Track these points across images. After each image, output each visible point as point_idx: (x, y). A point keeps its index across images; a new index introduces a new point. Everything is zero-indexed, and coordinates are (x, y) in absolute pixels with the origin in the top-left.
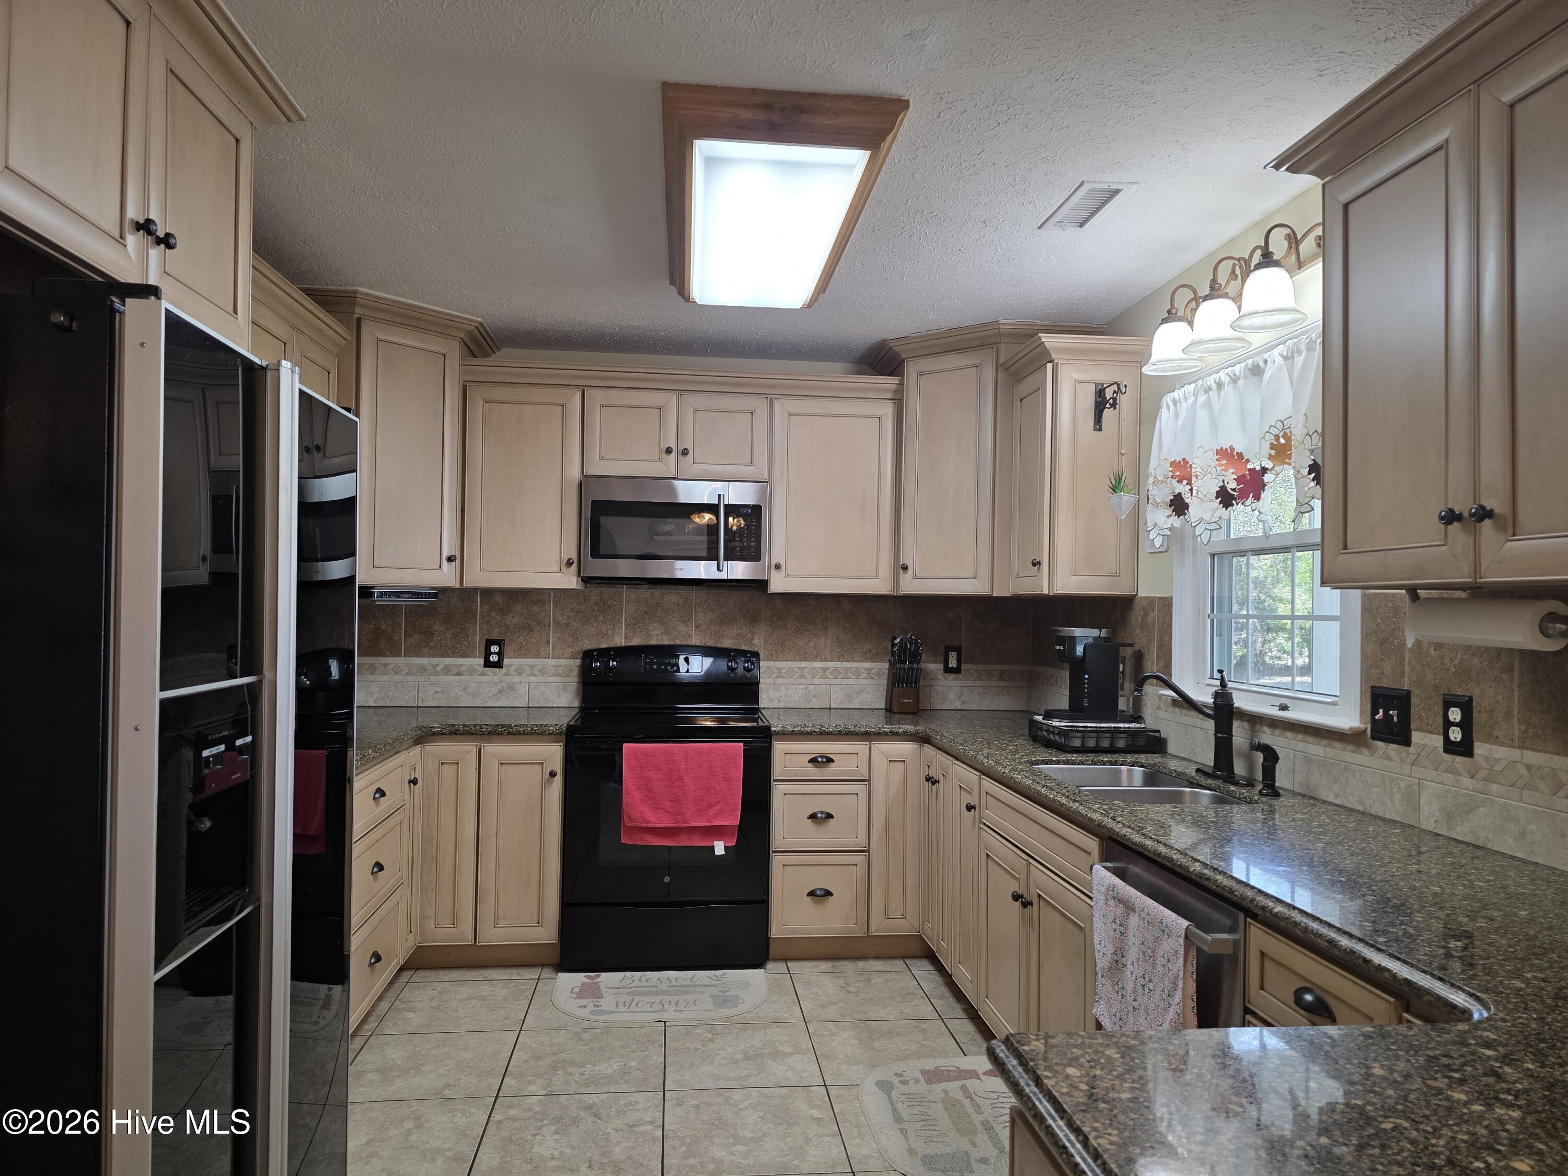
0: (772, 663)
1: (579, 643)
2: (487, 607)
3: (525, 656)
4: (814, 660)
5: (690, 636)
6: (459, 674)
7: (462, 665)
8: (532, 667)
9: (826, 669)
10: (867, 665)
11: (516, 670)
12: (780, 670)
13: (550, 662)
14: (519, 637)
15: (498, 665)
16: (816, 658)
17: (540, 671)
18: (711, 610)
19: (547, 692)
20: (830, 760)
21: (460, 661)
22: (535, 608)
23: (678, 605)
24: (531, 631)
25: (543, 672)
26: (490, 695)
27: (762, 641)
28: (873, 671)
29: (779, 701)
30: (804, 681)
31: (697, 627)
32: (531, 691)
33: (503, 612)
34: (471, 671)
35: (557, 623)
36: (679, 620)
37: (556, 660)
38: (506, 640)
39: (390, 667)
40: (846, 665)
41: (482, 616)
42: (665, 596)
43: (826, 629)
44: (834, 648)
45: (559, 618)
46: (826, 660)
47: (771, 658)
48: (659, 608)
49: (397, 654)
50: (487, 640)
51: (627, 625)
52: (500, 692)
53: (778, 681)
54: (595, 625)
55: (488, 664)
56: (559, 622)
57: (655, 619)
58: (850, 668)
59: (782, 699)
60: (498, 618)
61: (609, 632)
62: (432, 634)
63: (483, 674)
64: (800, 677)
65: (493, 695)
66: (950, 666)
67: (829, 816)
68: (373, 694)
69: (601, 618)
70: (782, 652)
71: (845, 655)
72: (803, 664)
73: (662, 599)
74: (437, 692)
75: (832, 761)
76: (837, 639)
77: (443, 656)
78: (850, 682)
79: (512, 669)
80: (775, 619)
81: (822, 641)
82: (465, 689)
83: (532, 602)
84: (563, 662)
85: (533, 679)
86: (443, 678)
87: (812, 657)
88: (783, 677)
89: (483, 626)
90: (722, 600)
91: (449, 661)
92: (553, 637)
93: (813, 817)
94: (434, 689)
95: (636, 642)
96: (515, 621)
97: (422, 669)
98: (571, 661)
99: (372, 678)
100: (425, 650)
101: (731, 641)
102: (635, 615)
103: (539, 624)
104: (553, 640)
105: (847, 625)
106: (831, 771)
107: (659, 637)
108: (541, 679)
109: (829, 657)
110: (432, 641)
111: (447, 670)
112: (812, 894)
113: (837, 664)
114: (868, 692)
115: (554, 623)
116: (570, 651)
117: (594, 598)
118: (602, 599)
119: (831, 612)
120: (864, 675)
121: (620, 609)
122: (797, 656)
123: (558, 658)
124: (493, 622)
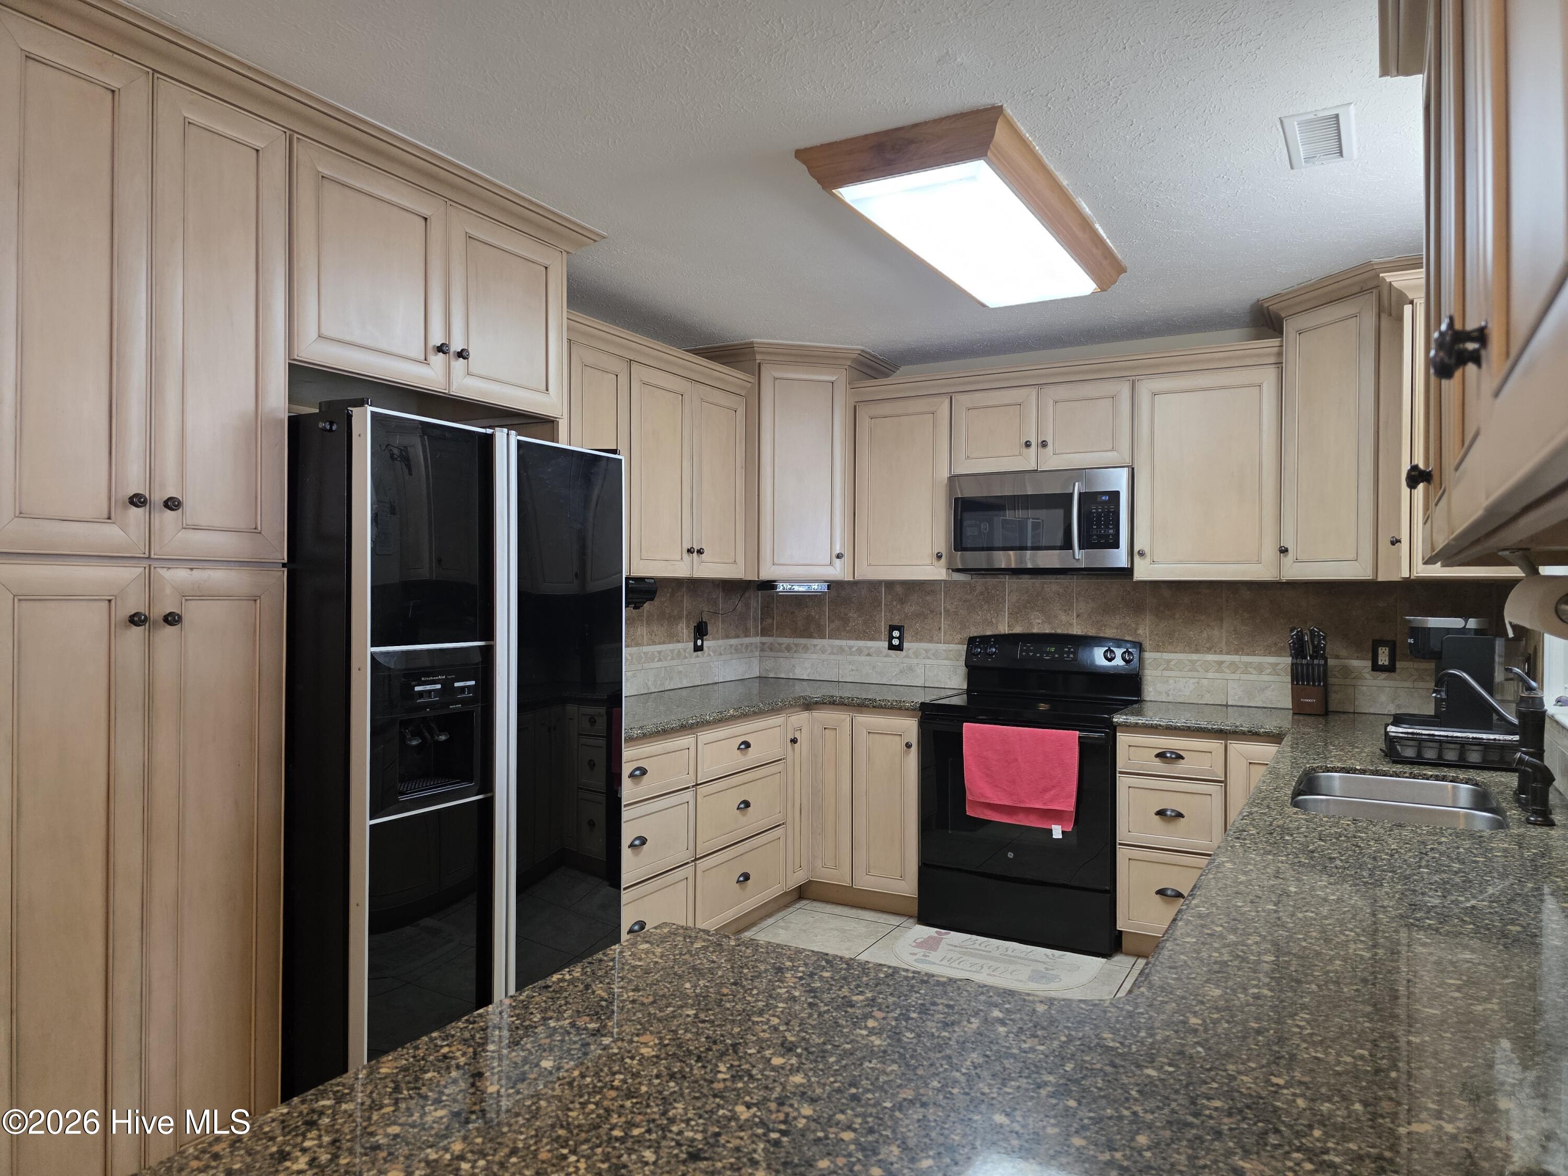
0: (1159, 654)
1: (966, 630)
2: (890, 597)
3: (921, 640)
4: (1208, 653)
5: (1071, 624)
6: (869, 655)
7: (871, 648)
8: (926, 651)
9: (1222, 662)
10: (1272, 659)
11: (915, 653)
12: (1167, 661)
13: (942, 647)
14: (916, 624)
15: (899, 648)
16: (1209, 650)
17: (934, 654)
18: (1093, 599)
19: (940, 674)
20: (1180, 757)
21: (869, 644)
22: (928, 598)
23: (1059, 594)
24: (925, 618)
25: (936, 655)
26: (894, 674)
27: (1148, 631)
29: (1168, 695)
30: (1195, 674)
31: (1078, 616)
32: (926, 673)
33: (902, 601)
34: (878, 652)
35: (947, 611)
36: (1061, 609)
37: (947, 645)
38: (906, 626)
39: (818, 647)
40: (1246, 659)
41: (886, 605)
42: (1046, 585)
43: (1221, 620)
44: (1231, 640)
45: (949, 607)
46: (1221, 652)
47: (1157, 649)
48: (1040, 598)
49: (823, 637)
50: (890, 625)
51: (1010, 614)
52: (901, 672)
53: (1166, 674)
54: (980, 613)
55: (891, 647)
56: (948, 611)
57: (1037, 608)
58: (1251, 662)
59: (1171, 693)
60: (899, 607)
61: (993, 620)
62: (848, 620)
63: (887, 656)
64: (1190, 670)
65: (896, 675)
66: (1380, 663)
67: (1180, 815)
68: (806, 669)
69: (986, 607)
70: (1170, 643)
71: (1245, 647)
72: (1195, 657)
73: (1044, 588)
74: (852, 670)
75: (1182, 758)
76: (1235, 630)
77: (857, 639)
78: (1252, 677)
79: (910, 652)
80: (1162, 608)
81: (1216, 632)
82: (874, 667)
83: (924, 592)
84: (953, 646)
85: (928, 661)
86: (857, 658)
87: (1206, 649)
88: (1171, 670)
89: (887, 613)
91: (861, 643)
92: (944, 624)
93: (1161, 813)
94: (851, 667)
95: (1018, 630)
96: (912, 609)
97: (841, 650)
98: (960, 647)
99: (805, 656)
100: (843, 634)
101: (1114, 631)
102: (1017, 604)
103: (932, 612)
104: (945, 628)
105: (1246, 615)
106: (1180, 768)
107: (1041, 626)
108: (935, 662)
109: (1225, 649)
110: (848, 626)
111: (860, 651)
112: (1161, 892)
113: (1236, 658)
114: (1273, 690)
115: (945, 611)
116: (959, 636)
117: (979, 588)
118: (987, 589)
119: (1227, 601)
120: (1268, 671)
121: (1004, 598)
122: (1187, 648)
123: (948, 643)
124: (895, 610)
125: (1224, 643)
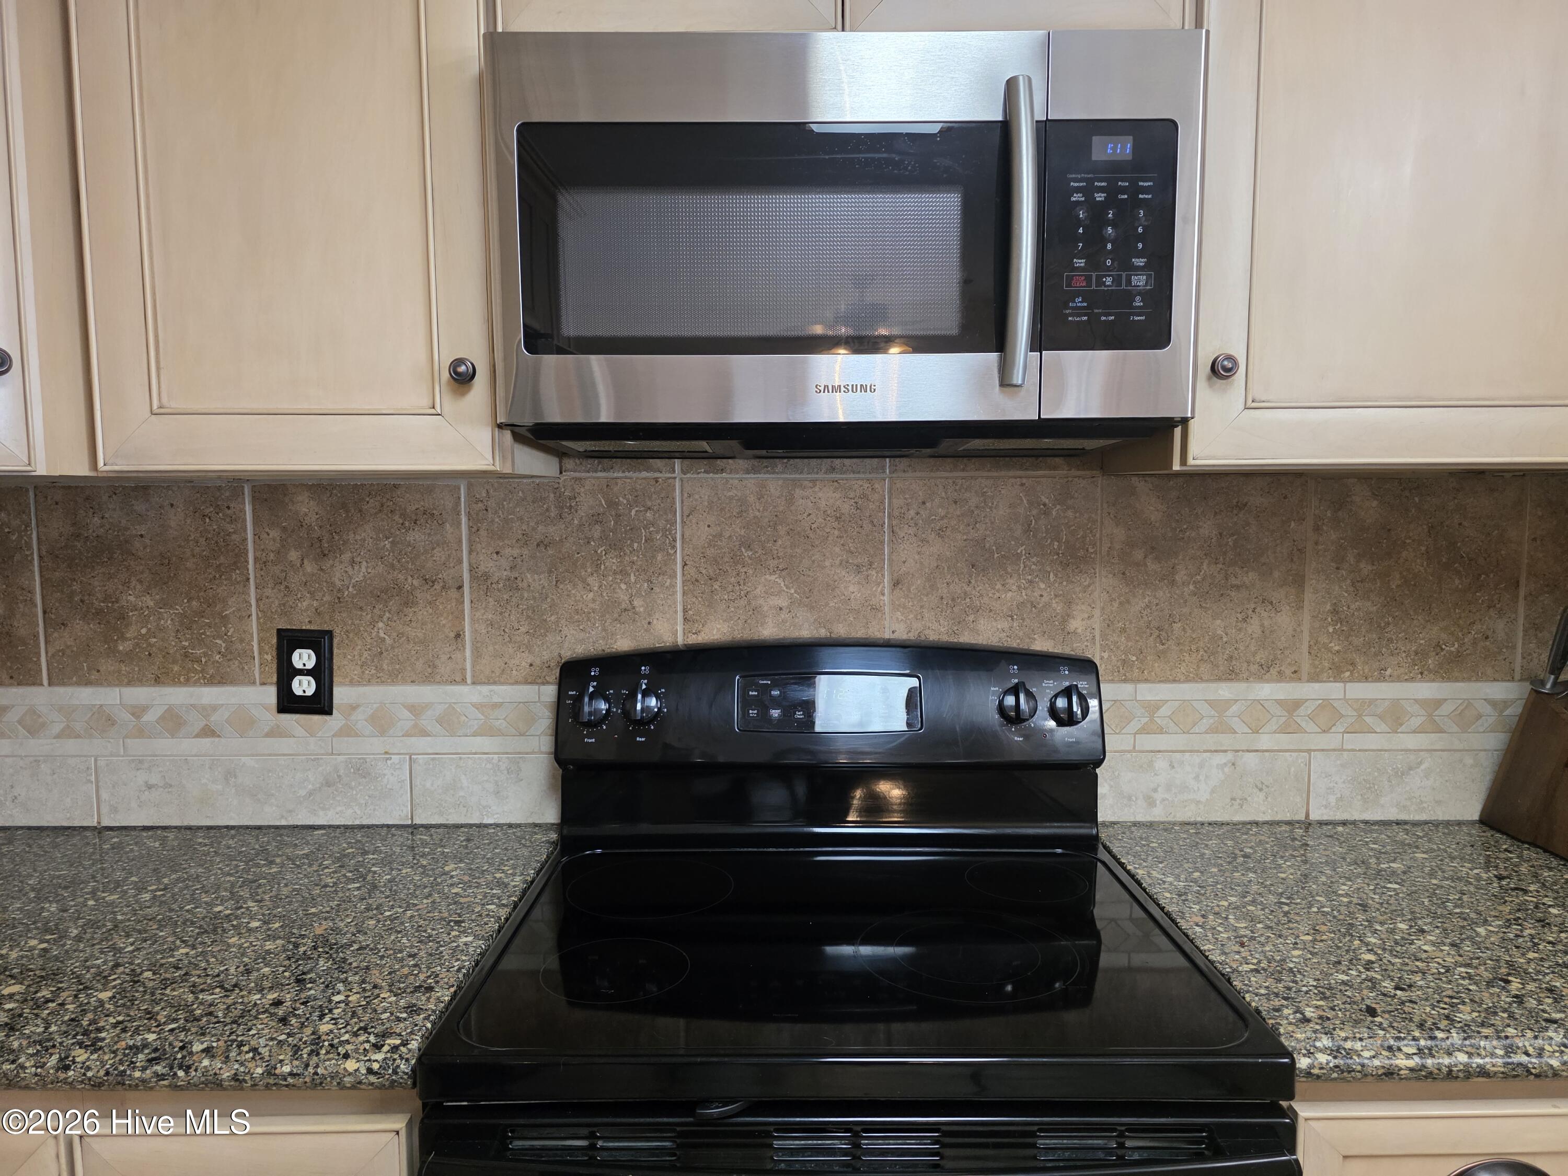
0: (1128, 688)
1: (550, 638)
2: (275, 533)
3: (394, 677)
4: (1260, 678)
5: (876, 609)
6: (208, 732)
7: (215, 708)
8: (415, 710)
9: (1298, 703)
10: (1426, 690)
11: (373, 719)
12: (1152, 708)
13: (469, 694)
14: (373, 624)
15: (318, 705)
16: (1265, 671)
17: (440, 721)
18: (940, 533)
19: (465, 782)
21: (209, 695)
22: (416, 536)
23: (838, 519)
24: (406, 604)
25: (449, 722)
26: (302, 793)
27: (1097, 623)
28: (1447, 709)
29: (1151, 803)
30: (1226, 740)
31: (896, 584)
32: (417, 781)
33: (321, 550)
34: (243, 724)
35: (481, 579)
36: (844, 564)
37: (485, 689)
38: (337, 632)
40: (1360, 690)
41: (262, 563)
42: (798, 492)
43: (1299, 581)
44: (1324, 639)
45: (487, 564)
46: (1296, 675)
47: (1125, 673)
48: (782, 530)
49: (29, 678)
50: (279, 631)
51: (691, 583)
52: (328, 784)
53: (1148, 742)
54: (593, 581)
55: (289, 703)
56: (486, 576)
57: (772, 563)
58: (1372, 702)
59: (1158, 796)
60: (309, 567)
61: (637, 602)
62: (123, 617)
63: (274, 733)
64: (1213, 730)
65: (310, 794)
69: (612, 562)
70: (1159, 655)
71: (1359, 660)
72: (1224, 691)
73: (790, 500)
74: (150, 787)
76: (1335, 612)
77: (157, 681)
78: (1373, 741)
79: (359, 717)
80: (1138, 555)
81: (1284, 620)
82: (229, 775)
83: (403, 515)
84: (505, 692)
85: (420, 744)
86: (164, 745)
87: (1256, 667)
88: (1161, 731)
89: (268, 592)
90: (974, 501)
91: (177, 695)
92: (473, 620)
94: (141, 777)
95: (715, 632)
96: (360, 574)
97: (102, 721)
98: (527, 692)
100: (107, 665)
101: (1004, 624)
102: (711, 552)
103: (429, 582)
104: (475, 631)
105: (1366, 568)
107: (784, 615)
108: (444, 744)
109: (1306, 667)
110: (123, 638)
111: (173, 722)
113: (1332, 690)
114: (1430, 775)
115: (473, 578)
116: (522, 660)
117: (587, 504)
118: (612, 504)
119: (1317, 529)
120: (1416, 722)
121: (668, 532)
122: (1205, 668)
123: (490, 681)
124: (295, 580)
125: (1305, 648)
